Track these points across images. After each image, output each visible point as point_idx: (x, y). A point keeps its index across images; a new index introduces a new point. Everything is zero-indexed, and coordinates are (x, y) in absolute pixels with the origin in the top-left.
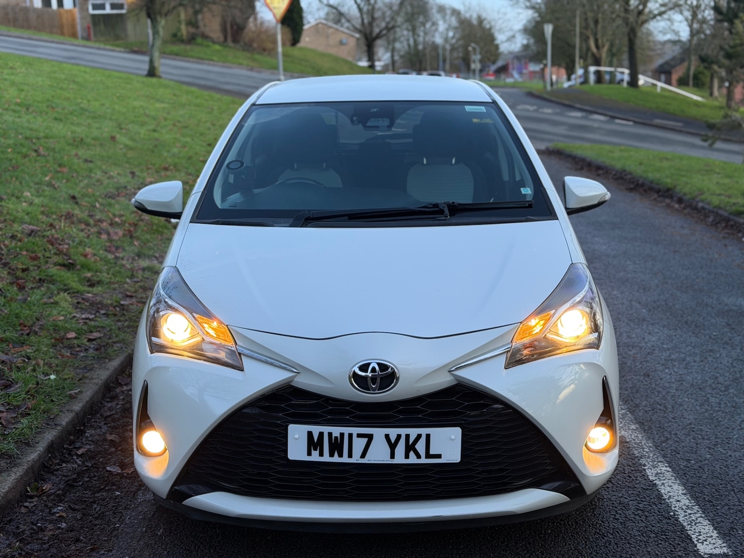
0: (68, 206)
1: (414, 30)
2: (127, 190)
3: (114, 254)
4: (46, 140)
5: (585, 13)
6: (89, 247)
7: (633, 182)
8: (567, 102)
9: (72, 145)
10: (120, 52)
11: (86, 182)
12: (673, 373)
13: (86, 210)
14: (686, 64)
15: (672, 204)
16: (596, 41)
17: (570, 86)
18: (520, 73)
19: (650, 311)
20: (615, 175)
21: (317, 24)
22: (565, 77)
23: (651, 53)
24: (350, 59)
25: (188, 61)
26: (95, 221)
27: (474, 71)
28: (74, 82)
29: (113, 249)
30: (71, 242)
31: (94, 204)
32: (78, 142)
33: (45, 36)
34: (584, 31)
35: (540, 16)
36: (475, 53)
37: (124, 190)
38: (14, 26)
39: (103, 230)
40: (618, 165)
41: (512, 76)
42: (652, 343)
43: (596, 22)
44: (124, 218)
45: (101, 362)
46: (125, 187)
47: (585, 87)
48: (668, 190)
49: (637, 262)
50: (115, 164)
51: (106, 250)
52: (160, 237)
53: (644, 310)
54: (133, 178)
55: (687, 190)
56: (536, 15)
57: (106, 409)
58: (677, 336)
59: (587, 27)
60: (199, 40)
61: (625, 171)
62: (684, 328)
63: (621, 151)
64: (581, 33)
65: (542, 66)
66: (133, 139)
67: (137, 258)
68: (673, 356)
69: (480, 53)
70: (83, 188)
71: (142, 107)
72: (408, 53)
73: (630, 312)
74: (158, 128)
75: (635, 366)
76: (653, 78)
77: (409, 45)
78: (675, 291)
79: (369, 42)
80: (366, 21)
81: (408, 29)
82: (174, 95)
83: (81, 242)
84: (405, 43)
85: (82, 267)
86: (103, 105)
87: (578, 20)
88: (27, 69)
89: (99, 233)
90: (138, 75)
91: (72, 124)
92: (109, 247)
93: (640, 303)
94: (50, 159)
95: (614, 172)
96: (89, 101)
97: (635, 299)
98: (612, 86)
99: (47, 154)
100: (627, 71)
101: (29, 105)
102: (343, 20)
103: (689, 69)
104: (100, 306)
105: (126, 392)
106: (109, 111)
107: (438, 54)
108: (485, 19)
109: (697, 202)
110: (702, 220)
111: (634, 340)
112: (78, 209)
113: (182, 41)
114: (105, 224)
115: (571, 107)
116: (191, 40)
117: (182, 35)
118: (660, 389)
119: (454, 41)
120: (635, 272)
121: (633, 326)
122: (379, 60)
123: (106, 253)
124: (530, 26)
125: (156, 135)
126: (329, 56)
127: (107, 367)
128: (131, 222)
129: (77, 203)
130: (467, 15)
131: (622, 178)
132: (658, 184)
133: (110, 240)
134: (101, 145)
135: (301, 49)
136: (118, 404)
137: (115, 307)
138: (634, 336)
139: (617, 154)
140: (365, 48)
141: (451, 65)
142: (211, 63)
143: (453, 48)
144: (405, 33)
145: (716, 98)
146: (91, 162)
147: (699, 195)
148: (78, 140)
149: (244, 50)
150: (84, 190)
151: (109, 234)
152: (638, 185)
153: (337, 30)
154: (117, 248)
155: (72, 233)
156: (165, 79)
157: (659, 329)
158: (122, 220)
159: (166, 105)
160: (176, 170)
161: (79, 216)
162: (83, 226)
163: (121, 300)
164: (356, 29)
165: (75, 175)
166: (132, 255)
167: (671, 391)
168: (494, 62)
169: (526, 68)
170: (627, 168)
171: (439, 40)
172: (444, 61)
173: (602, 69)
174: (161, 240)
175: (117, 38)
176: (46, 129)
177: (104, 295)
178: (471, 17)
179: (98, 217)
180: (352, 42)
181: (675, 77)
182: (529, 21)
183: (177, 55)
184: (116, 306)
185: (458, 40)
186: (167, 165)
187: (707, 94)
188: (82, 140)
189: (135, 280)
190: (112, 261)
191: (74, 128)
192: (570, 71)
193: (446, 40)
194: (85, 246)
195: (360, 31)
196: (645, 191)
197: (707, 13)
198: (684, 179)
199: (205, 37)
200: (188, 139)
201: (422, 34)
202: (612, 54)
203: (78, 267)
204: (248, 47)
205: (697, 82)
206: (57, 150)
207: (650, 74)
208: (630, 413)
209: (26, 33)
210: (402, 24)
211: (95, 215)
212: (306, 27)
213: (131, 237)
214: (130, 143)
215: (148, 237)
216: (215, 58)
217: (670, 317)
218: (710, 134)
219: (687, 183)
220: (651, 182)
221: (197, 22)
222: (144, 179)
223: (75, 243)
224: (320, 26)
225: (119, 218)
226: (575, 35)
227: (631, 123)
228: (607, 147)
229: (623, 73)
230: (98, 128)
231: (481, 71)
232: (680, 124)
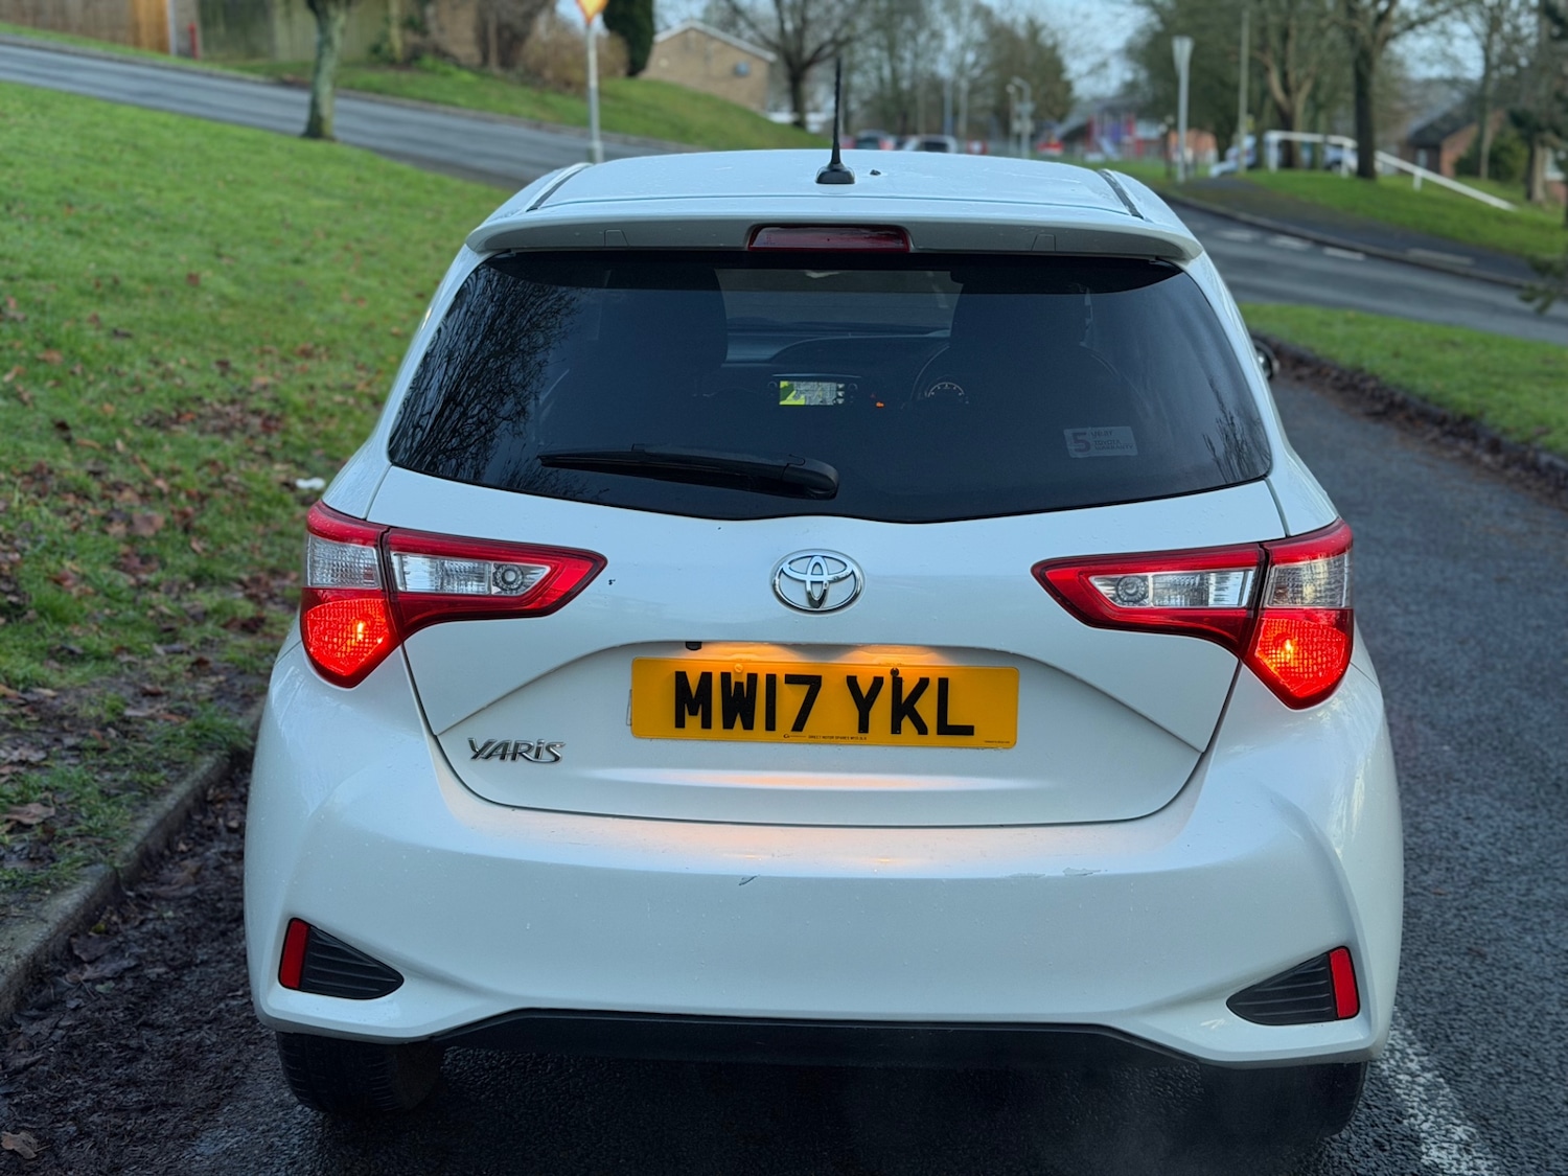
0: (45, 448)
1: (892, 49)
2: (203, 405)
3: (134, 575)
4: (32, 283)
5: (1263, 16)
6: (73, 558)
7: (1381, 398)
8: (1221, 209)
9: (91, 294)
10: (255, 83)
11: (104, 385)
12: (1545, 947)
13: (88, 458)
14: (1473, 130)
15: (1477, 453)
16: (1284, 76)
17: (1224, 174)
18: (1117, 143)
19: (1460, 749)
20: (1338, 379)
21: (685, 32)
22: (1212, 154)
23: (1399, 105)
24: (754, 107)
25: (402, 106)
26: (106, 487)
27: (1019, 137)
28: (135, 147)
29: (136, 562)
30: (28, 545)
31: (111, 444)
32: (110, 288)
33: (96, 48)
34: (1258, 54)
35: (1163, 21)
36: (1021, 99)
37: (194, 408)
38: (35, 25)
39: (118, 511)
40: (1345, 357)
41: (1099, 149)
42: (1479, 849)
43: (1285, 36)
44: (178, 480)
45: (30, 896)
46: (199, 399)
47: (1258, 177)
48: (1466, 419)
49: (1413, 608)
50: (186, 342)
51: (115, 566)
52: (261, 529)
53: (1446, 748)
54: (223, 375)
55: (1508, 421)
56: (1154, 19)
57: (21, 1042)
58: (1542, 829)
59: (1263, 47)
60: (428, 61)
61: (1361, 370)
62: (1553, 803)
63: (1348, 322)
64: (1252, 60)
65: (1162, 128)
66: (239, 281)
67: (192, 586)
68: (1539, 893)
69: (1033, 99)
70: (92, 401)
71: (279, 205)
72: (879, 96)
73: (1413, 754)
74: (308, 256)
75: (1444, 923)
76: (1402, 156)
77: (881, 80)
78: (1515, 691)
79: (795, 69)
80: (789, 26)
81: (878, 46)
82: (359, 180)
83: (55, 543)
84: (873, 75)
85: (42, 614)
86: (190, 200)
87: (1245, 34)
88: (33, 116)
89: (107, 519)
90: (284, 133)
91: (106, 244)
92: (126, 556)
93: (1433, 726)
94: (27, 329)
95: (1334, 374)
96: (159, 190)
97: (1420, 713)
98: (1319, 174)
99: (20, 316)
100: (1349, 143)
101: (15, 200)
102: (742, 24)
103: (1479, 141)
104: (66, 724)
105: (87, 986)
106: (201, 214)
107: (942, 100)
108: (1044, 27)
109: (1537, 451)
110: (1551, 496)
111: (1431, 838)
112: (69, 456)
113: (392, 63)
114: (127, 494)
115: (1229, 220)
116: (412, 59)
117: (392, 50)
118: (1518, 1002)
119: (977, 72)
120: (1411, 634)
121: (1423, 794)
122: (816, 110)
123: (114, 572)
124: (1142, 41)
125: (299, 271)
126: (708, 99)
127: (43, 914)
128: (194, 490)
129: (68, 440)
130: (1007, 18)
131: (1355, 388)
132: (1439, 405)
133: (132, 539)
134: (162, 294)
135: (650, 83)
136: (56, 1027)
137: (103, 729)
138: (1430, 826)
139: (1339, 331)
140: (785, 84)
141: (971, 124)
142: (451, 109)
143: (975, 89)
144: (874, 52)
145: (1540, 205)
146: (127, 336)
147: (1541, 434)
148: (109, 281)
149: (524, 84)
150: (94, 407)
151: (130, 523)
152: (1392, 404)
153: (727, 44)
154: (146, 559)
155: (36, 520)
156: (345, 142)
157: (1492, 807)
158: (173, 486)
159: (336, 203)
160: (330, 358)
161: (66, 475)
162: (71, 501)
163: (127, 705)
164: (769, 45)
165: (78, 370)
166: (182, 577)
167: (1549, 1008)
168: (1061, 119)
169: (1130, 133)
170: (1366, 364)
171: (944, 70)
172: (956, 114)
173: (1298, 136)
174: (264, 536)
175: (253, 53)
176: (37, 255)
177: (84, 691)
178: (1014, 21)
179: (112, 478)
180: (759, 72)
181: (1450, 155)
182: (1140, 32)
183: (379, 91)
184: (110, 724)
185: (986, 71)
186: (310, 345)
187: (1520, 194)
188: (116, 282)
189: (177, 646)
190: (124, 595)
191: (105, 253)
192: (1224, 140)
193: (960, 69)
194: (62, 554)
195: (775, 47)
196: (1410, 419)
197: (1522, 20)
198: (1501, 394)
199: (440, 53)
200: (373, 282)
201: (908, 55)
202: (1317, 105)
203: (31, 614)
204: (533, 77)
205: (1498, 168)
206: (48, 308)
207: (1395, 148)
208: (1448, 1082)
209: (54, 39)
210: (868, 32)
211: (108, 471)
212: (660, 37)
213: (187, 529)
214: (231, 290)
215: (231, 527)
216: (460, 100)
217: (1515, 769)
218: (1540, 285)
219: (1510, 405)
220: (1425, 399)
221: (424, 20)
222: (249, 378)
223: (39, 547)
224: (692, 35)
225: (166, 480)
226: (1238, 63)
227: (1359, 257)
228: (1315, 312)
229: (1340, 147)
230: (163, 255)
231: (1033, 137)
232: (1466, 261)
